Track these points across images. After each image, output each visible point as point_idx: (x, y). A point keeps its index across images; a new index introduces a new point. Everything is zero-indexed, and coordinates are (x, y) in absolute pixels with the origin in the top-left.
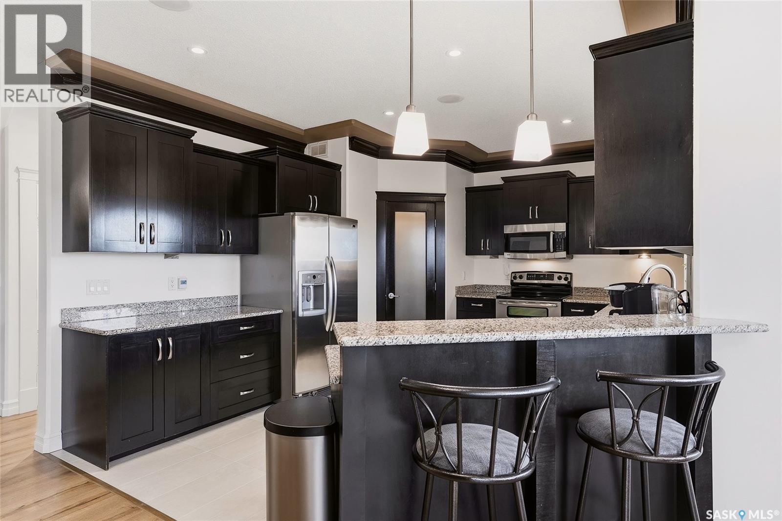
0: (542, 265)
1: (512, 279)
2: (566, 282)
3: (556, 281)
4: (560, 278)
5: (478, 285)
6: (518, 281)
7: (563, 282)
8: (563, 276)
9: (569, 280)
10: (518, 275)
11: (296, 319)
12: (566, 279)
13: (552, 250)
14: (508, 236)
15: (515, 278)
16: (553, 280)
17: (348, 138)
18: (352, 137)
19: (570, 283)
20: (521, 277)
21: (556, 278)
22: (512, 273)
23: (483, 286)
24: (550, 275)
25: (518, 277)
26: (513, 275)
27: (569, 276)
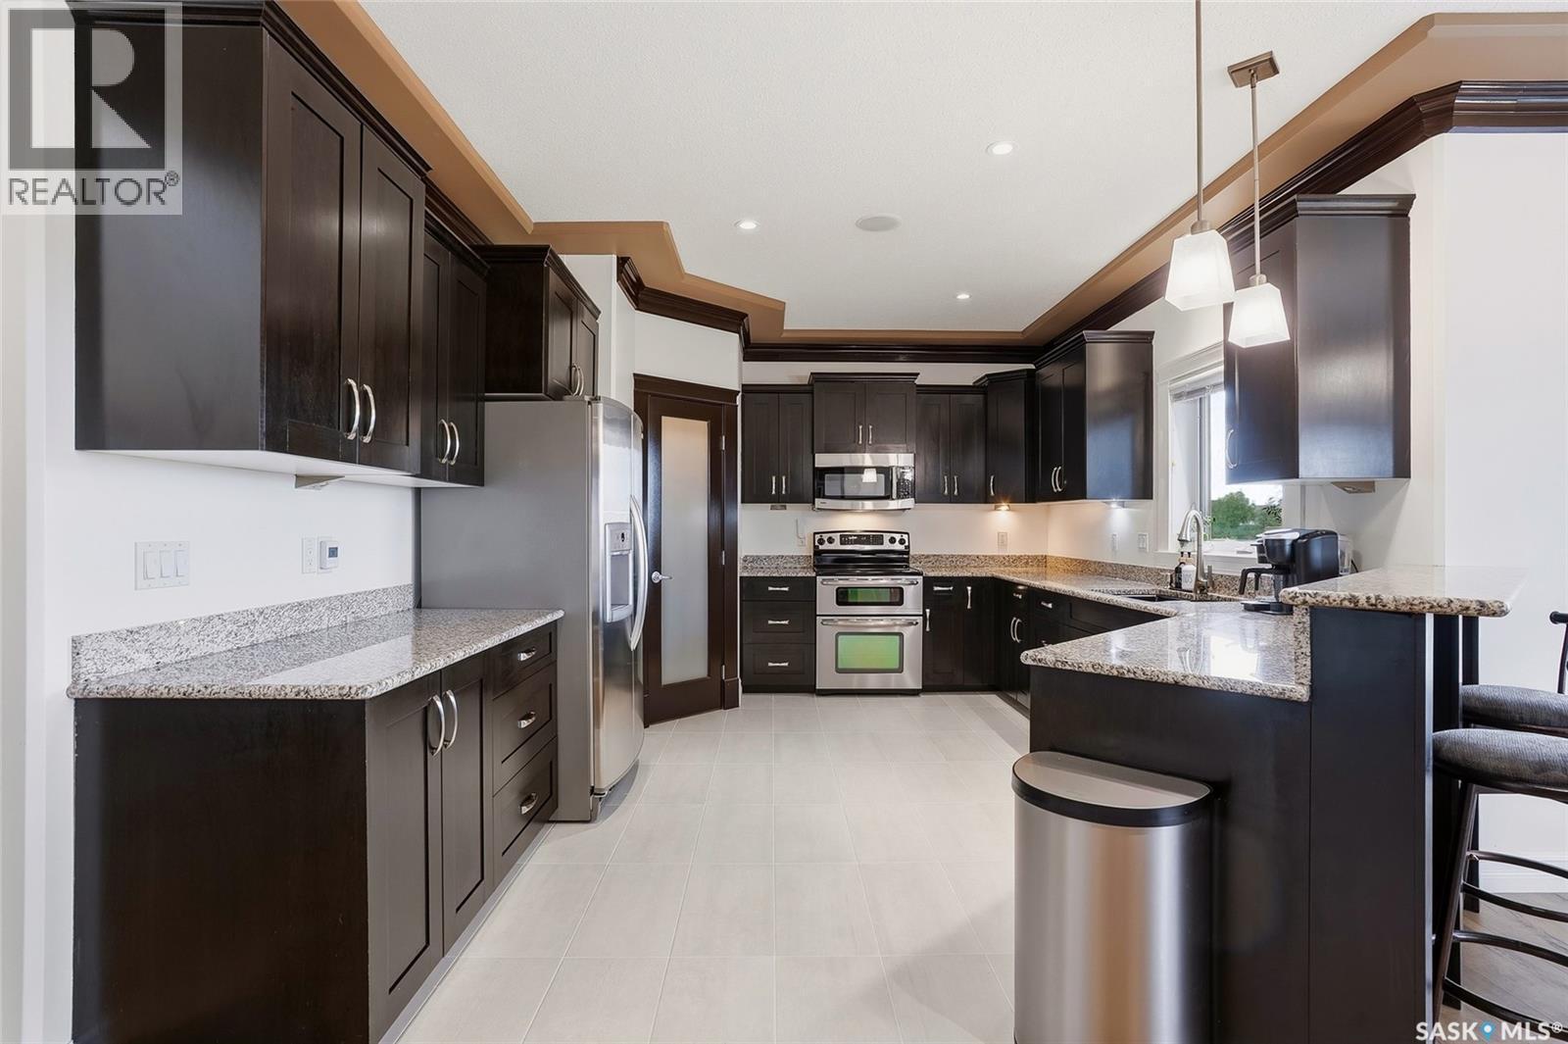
0: (859, 521)
1: (817, 544)
2: (902, 548)
3: (887, 546)
4: (892, 540)
5: (751, 556)
6: (826, 546)
7: (897, 546)
8: (898, 537)
9: (907, 544)
10: (825, 537)
11: (600, 627)
12: (902, 542)
13: (894, 496)
14: (821, 473)
15: (821, 542)
16: (882, 544)
17: (615, 257)
18: (622, 258)
19: (908, 547)
20: (831, 540)
21: (887, 537)
22: (815, 533)
23: (758, 557)
24: (876, 538)
25: (826, 539)
26: (818, 537)
27: (905, 537)
